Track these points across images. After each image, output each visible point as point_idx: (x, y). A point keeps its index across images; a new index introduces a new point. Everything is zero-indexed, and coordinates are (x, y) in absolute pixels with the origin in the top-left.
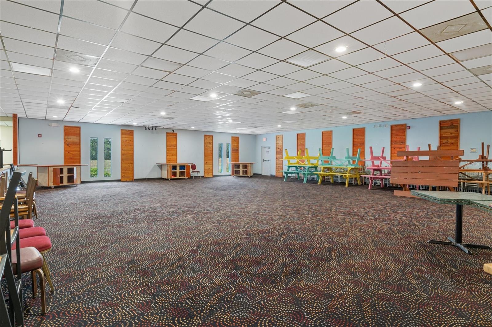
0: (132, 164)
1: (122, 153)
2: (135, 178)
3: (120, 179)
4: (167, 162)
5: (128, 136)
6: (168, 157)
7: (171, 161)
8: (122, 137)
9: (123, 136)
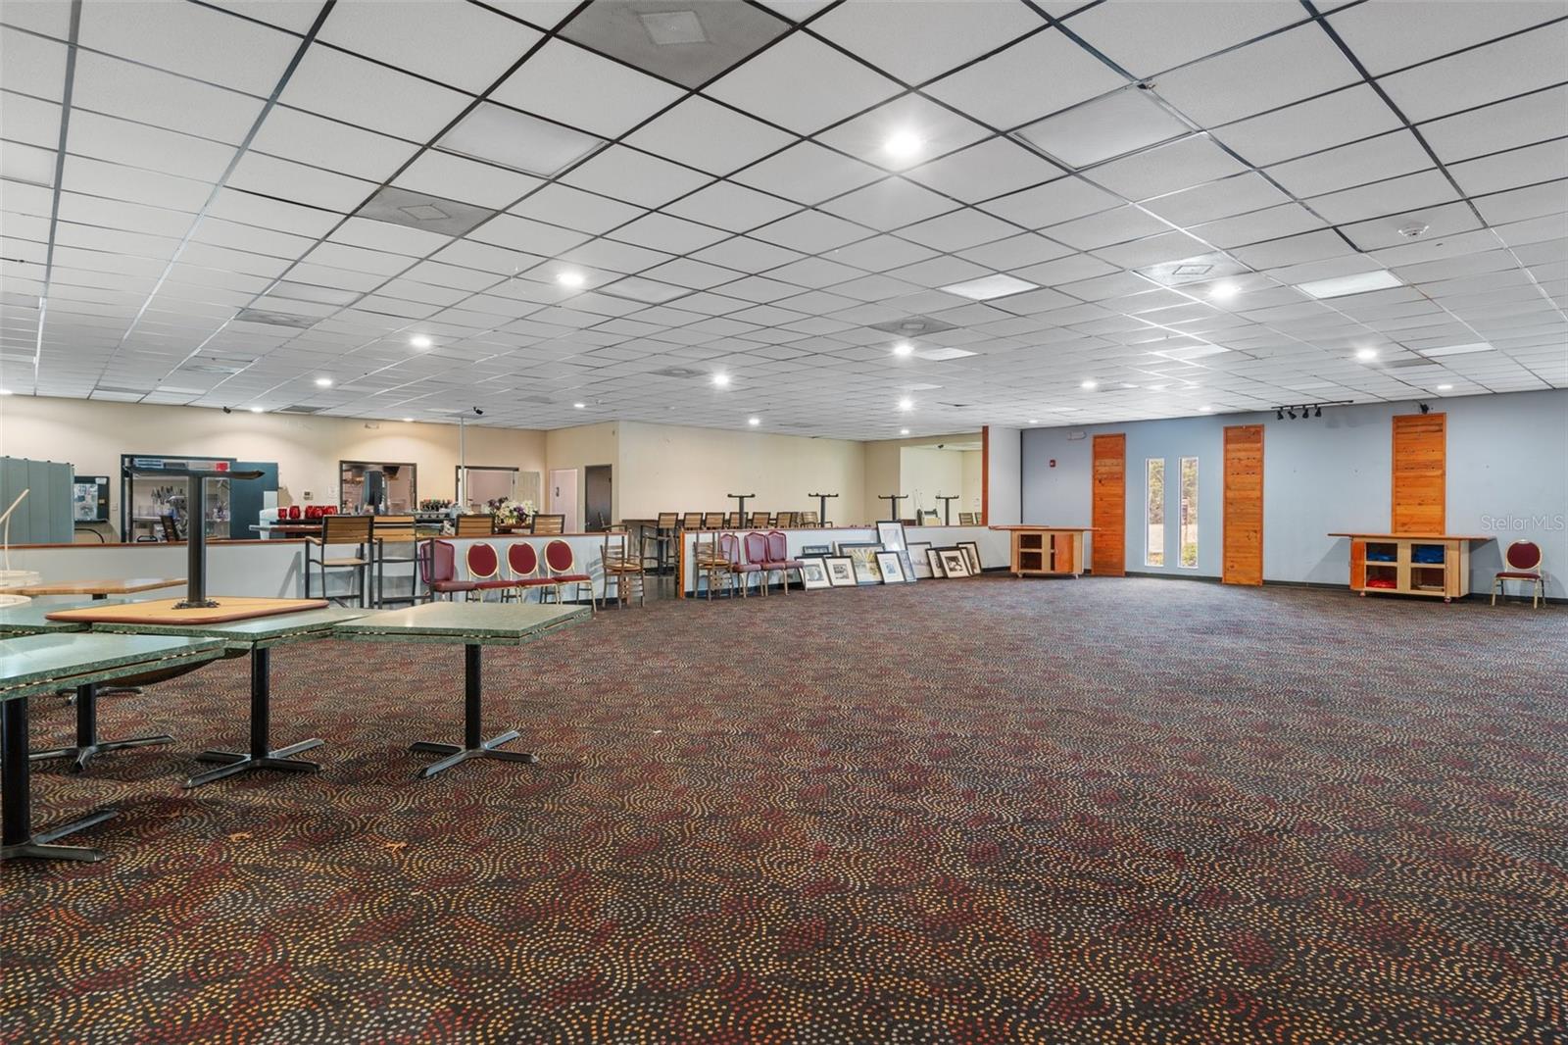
0: (1259, 531)
1: (1226, 498)
2: (1268, 575)
3: (1219, 574)
4: (1395, 531)
5: (1247, 445)
6: (1400, 510)
7: (1413, 528)
8: (1226, 451)
9: (1231, 447)
